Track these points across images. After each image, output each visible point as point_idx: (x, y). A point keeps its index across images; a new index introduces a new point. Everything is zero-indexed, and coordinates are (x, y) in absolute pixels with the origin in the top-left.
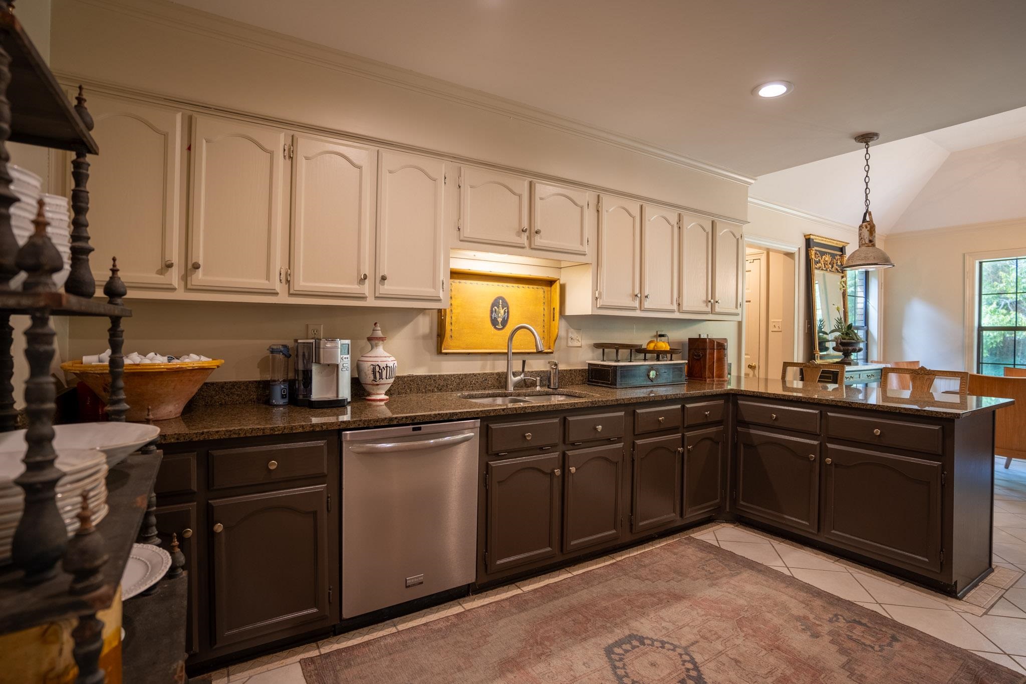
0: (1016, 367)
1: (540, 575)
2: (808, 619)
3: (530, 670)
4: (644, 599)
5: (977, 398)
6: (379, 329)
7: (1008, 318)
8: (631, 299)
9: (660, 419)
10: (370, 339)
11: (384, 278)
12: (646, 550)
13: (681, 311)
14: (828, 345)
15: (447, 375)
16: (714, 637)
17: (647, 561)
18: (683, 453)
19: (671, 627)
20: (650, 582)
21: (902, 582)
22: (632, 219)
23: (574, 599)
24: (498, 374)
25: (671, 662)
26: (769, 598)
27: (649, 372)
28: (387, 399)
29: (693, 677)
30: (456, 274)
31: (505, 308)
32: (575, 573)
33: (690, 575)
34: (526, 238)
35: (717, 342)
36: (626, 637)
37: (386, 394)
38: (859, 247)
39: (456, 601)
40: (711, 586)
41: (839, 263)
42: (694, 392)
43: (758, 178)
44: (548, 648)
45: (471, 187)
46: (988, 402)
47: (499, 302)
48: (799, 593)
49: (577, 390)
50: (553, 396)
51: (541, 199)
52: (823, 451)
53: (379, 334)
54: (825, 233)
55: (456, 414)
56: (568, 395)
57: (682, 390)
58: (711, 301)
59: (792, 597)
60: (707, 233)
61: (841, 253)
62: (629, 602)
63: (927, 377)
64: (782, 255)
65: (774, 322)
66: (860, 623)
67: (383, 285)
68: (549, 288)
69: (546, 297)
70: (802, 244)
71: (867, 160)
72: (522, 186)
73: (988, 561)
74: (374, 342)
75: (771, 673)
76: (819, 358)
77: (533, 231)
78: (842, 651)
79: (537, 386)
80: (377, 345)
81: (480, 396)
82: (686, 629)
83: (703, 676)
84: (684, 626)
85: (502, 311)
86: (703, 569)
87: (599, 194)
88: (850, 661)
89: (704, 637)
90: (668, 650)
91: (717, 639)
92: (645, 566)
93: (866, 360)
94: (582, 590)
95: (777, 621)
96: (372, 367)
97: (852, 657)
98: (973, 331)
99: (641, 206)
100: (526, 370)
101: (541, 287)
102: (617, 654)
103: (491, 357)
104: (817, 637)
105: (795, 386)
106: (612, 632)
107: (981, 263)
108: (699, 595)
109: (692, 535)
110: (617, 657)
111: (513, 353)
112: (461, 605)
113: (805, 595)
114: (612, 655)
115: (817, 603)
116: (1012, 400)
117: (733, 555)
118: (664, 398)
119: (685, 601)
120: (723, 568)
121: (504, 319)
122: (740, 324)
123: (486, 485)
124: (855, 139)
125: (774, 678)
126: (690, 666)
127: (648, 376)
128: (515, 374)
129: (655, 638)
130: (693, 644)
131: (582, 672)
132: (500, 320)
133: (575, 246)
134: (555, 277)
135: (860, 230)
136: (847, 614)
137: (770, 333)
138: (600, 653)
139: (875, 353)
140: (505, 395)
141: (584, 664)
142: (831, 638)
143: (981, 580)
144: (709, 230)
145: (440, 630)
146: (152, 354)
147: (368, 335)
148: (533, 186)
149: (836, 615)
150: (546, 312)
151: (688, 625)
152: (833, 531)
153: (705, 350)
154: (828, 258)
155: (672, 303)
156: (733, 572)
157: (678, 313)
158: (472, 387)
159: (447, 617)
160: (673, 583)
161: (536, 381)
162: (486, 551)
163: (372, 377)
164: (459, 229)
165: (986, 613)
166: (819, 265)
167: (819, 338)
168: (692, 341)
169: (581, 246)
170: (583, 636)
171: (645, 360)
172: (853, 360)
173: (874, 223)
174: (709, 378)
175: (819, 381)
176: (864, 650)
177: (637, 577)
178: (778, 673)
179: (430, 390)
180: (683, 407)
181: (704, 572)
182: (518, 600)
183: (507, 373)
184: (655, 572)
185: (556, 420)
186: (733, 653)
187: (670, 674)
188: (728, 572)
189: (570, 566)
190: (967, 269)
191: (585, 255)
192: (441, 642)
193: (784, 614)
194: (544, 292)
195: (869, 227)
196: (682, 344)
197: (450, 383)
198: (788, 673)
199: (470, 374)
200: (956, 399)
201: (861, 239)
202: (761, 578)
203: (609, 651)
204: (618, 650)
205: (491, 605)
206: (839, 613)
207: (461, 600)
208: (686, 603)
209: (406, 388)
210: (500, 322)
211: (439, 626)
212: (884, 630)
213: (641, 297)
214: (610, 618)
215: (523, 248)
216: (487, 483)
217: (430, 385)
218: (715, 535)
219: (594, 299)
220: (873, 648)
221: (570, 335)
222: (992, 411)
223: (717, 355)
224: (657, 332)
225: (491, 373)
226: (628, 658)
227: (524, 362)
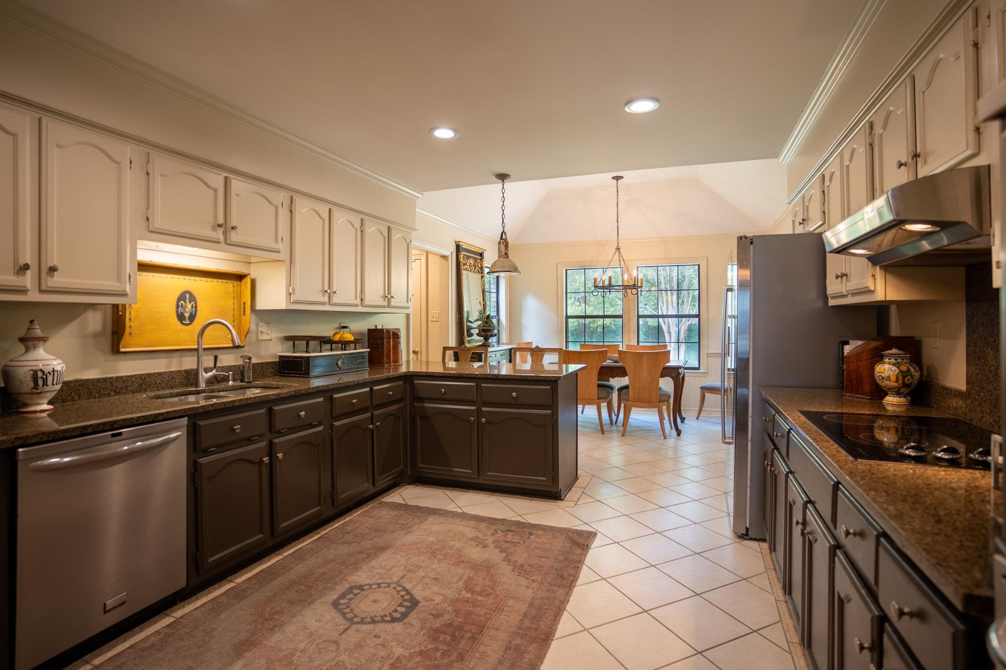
0: (586, 343)
1: (251, 565)
2: (479, 538)
3: (267, 643)
4: (355, 558)
5: (566, 366)
6: (38, 327)
7: (580, 308)
8: (321, 294)
9: (353, 401)
10: (22, 340)
11: (53, 270)
12: (347, 520)
13: (331, 303)
14: (472, 331)
15: (126, 376)
16: (417, 568)
17: (349, 529)
18: (373, 430)
19: (382, 571)
20: (356, 544)
21: (531, 498)
22: (321, 221)
23: (292, 575)
24: (186, 371)
25: (388, 595)
26: (451, 531)
27: (338, 361)
28: (51, 409)
29: (407, 600)
30: (144, 267)
31: (192, 303)
32: (285, 554)
33: (388, 530)
34: (221, 233)
35: (393, 332)
36: (347, 590)
37: (50, 403)
38: (499, 258)
39: (163, 613)
40: (406, 534)
41: (480, 266)
42: (378, 376)
43: (425, 193)
44: (279, 620)
45: (162, 175)
46: (573, 368)
47: (185, 296)
48: (470, 523)
49: (273, 382)
50: (248, 389)
51: (237, 195)
52: (479, 414)
53: (38, 332)
54: (471, 241)
55: (162, 414)
56: (262, 387)
57: (365, 376)
58: (388, 296)
59: (465, 526)
60: (385, 237)
61: (481, 258)
62: (343, 563)
63: (540, 353)
64: (439, 257)
65: (432, 313)
66: (510, 531)
67: (53, 276)
68: (239, 283)
69: (235, 291)
70: (453, 249)
71: (503, 193)
72: (217, 179)
73: (575, 473)
74: (30, 344)
75: (460, 579)
76: (467, 343)
77: (229, 226)
78: (502, 551)
79: (229, 381)
80: (35, 347)
81: (168, 396)
82: (395, 569)
83: (415, 597)
84: (392, 568)
85: (189, 306)
86: (398, 523)
87: (292, 195)
88: (507, 555)
89: (409, 571)
90: (384, 588)
91: (419, 569)
92: (349, 533)
93: (498, 343)
94: (296, 566)
95: (458, 545)
96: (31, 372)
97: (509, 552)
98: (563, 318)
99: (330, 210)
100: (218, 365)
101: (230, 281)
102: (343, 604)
103: (178, 354)
104: (486, 547)
105: (450, 366)
106: (334, 589)
107: (566, 270)
108: (398, 542)
109: (383, 500)
110: (344, 606)
111: (205, 349)
112: (168, 615)
113: (474, 522)
114: (339, 606)
115: (483, 525)
116: (584, 365)
117: (418, 508)
118: (356, 383)
119: (389, 550)
120: (414, 519)
121: (191, 314)
122: (408, 315)
123: (195, 483)
124: (496, 176)
125: (463, 581)
126: (403, 593)
127: (337, 364)
128: (207, 370)
129: (372, 583)
130: (402, 578)
131: (316, 627)
132: (187, 315)
133: (269, 243)
134: (245, 272)
135: (499, 245)
136: (502, 528)
137: (429, 322)
138: (328, 608)
139: (504, 337)
140: (198, 393)
141: (316, 621)
142: (494, 545)
143: (572, 486)
144: (386, 234)
145: (153, 645)
147: (21, 335)
148: (228, 182)
149: (496, 530)
150: (236, 307)
151: (395, 566)
152: (488, 473)
153: (382, 339)
154: (472, 261)
155: (356, 298)
156: (421, 520)
157: (361, 307)
158: (157, 387)
159: (157, 631)
160: (376, 540)
161: (228, 376)
162: (198, 551)
163: (32, 384)
164: (148, 219)
165: (575, 505)
166: (466, 267)
167: (467, 325)
168: (370, 331)
169: (276, 244)
170: (310, 600)
171: (331, 350)
172: (490, 343)
173: (508, 240)
174: (386, 363)
175: (470, 361)
176: (515, 546)
177: (344, 543)
178: (465, 577)
179: (105, 394)
180: (371, 389)
181: (398, 526)
182: (235, 591)
183: (197, 370)
184: (359, 535)
185: (263, 411)
186: (432, 575)
187: (390, 603)
188: (418, 521)
189: (279, 550)
190: (559, 274)
191: (279, 252)
192: (160, 655)
193: (462, 539)
194: (234, 286)
195: (505, 243)
196: (361, 334)
197: (130, 384)
198: (471, 575)
199: (155, 373)
200: (555, 368)
201: (500, 252)
202: (442, 519)
203: (336, 604)
204: (342, 601)
205: (206, 605)
206: (497, 528)
207: (168, 612)
208: (391, 551)
209: (73, 394)
210: (187, 317)
211: (150, 642)
212: (524, 530)
213: (329, 293)
214: (329, 580)
215: (218, 243)
216: (197, 481)
217: (105, 388)
218: (401, 496)
219: (288, 294)
220: (519, 543)
221: (261, 329)
222: (575, 374)
223: (392, 344)
224: (340, 324)
225: (179, 371)
226: (353, 604)
227: (216, 358)
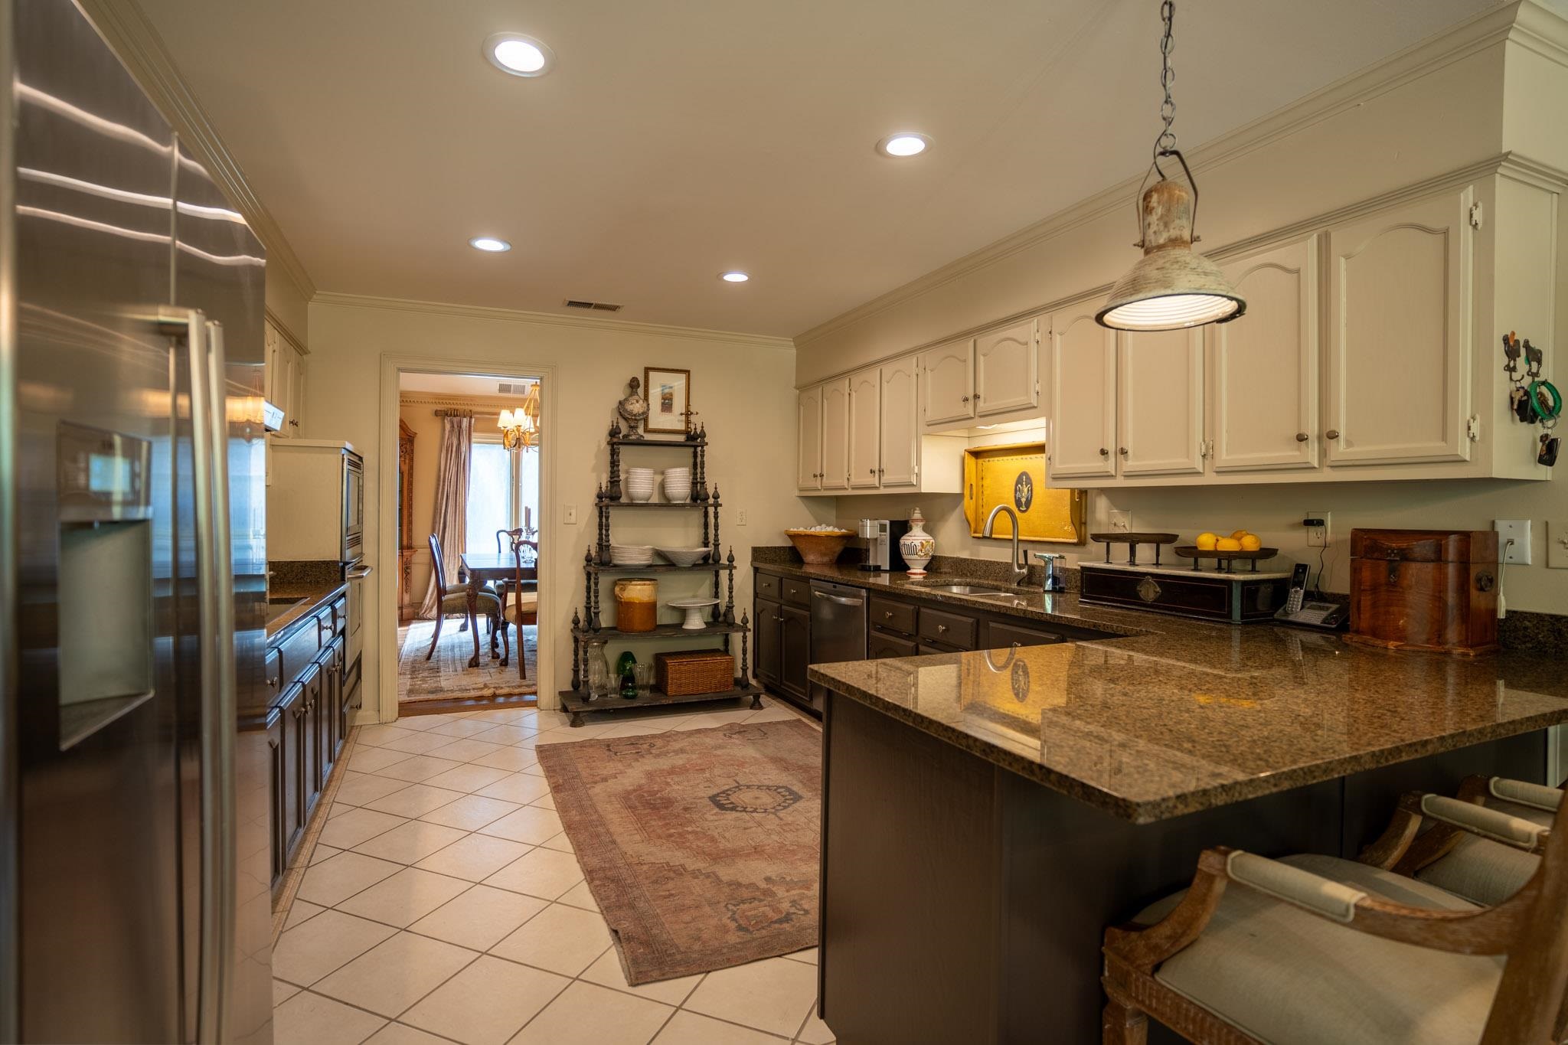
28: (925, 574)
31: (1029, 486)
34: (971, 406)
47: (1023, 479)
51: (984, 355)
74: (914, 523)
85: (1026, 490)
87: (1050, 313)
121: (1027, 499)
128: (1020, 567)
132: (1023, 500)
146: (823, 526)
148: (976, 344)
169: (1027, 397)
191: (1034, 407)
210: (1024, 502)
213: (1114, 452)
221: (1113, 519)
